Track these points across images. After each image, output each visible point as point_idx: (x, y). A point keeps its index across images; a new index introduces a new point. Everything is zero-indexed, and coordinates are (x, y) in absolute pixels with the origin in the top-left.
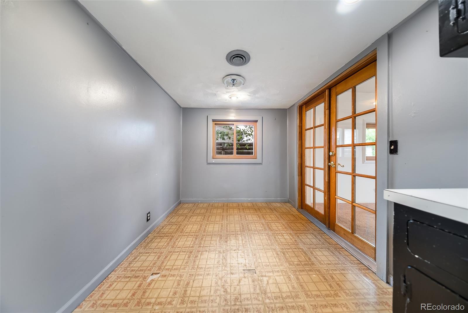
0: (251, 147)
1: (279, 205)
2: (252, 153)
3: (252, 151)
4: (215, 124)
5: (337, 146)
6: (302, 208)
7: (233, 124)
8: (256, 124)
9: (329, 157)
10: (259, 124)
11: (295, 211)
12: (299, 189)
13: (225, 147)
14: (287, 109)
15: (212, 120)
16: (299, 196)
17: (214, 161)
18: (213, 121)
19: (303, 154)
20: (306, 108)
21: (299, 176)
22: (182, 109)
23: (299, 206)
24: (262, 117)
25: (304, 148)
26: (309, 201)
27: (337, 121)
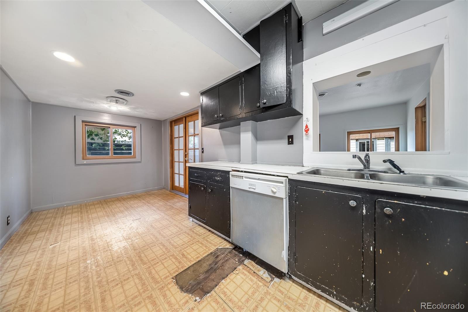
0: (130, 148)
1: (156, 191)
2: (130, 153)
3: (131, 151)
4: (85, 125)
5: (189, 149)
6: (173, 189)
7: (110, 127)
8: (135, 129)
9: (186, 155)
10: (138, 130)
11: (168, 192)
12: (170, 177)
13: (93, 147)
14: (161, 121)
15: (82, 120)
16: (170, 182)
17: (85, 162)
18: (83, 122)
19: (173, 154)
20: (174, 124)
21: (170, 168)
22: (31, 103)
23: (171, 189)
24: (141, 124)
25: (173, 150)
26: (177, 184)
27: (189, 136)
